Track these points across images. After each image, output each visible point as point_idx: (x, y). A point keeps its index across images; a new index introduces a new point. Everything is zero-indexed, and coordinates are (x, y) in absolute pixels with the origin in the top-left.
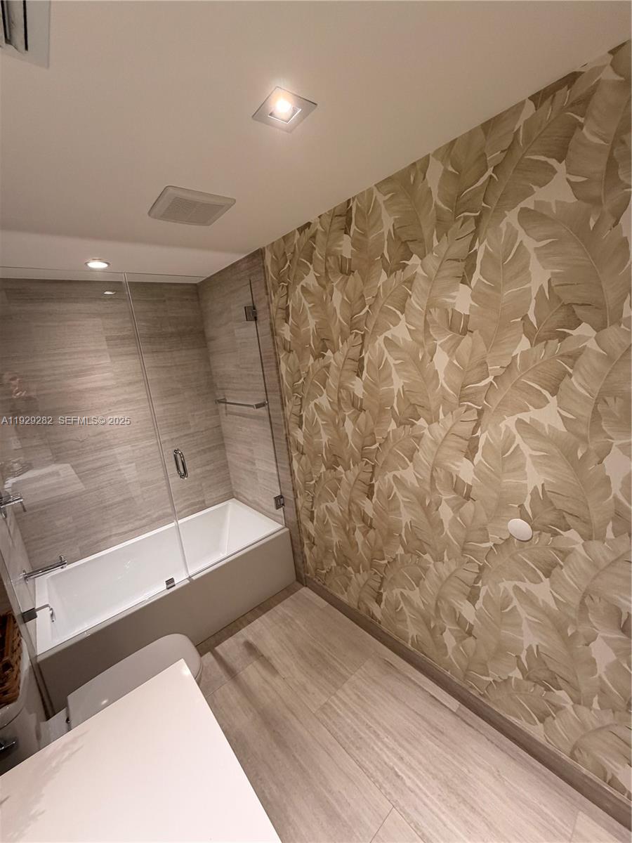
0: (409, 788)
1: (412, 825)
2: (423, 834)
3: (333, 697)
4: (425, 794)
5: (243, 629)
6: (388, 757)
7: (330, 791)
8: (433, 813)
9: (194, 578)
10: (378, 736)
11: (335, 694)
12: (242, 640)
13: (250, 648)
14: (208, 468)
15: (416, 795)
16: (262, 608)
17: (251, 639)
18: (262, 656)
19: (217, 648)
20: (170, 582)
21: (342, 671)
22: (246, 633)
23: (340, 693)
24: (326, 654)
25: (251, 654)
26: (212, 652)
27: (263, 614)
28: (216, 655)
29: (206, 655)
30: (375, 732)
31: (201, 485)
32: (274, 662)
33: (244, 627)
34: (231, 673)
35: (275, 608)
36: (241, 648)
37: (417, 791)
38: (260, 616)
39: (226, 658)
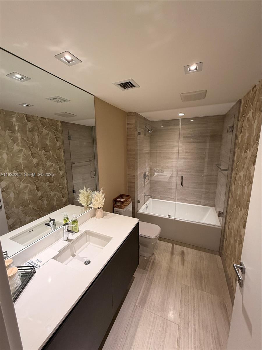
0: (188, 331)
1: (179, 335)
2: (179, 341)
3: (192, 288)
4: (191, 339)
5: (185, 248)
6: (191, 318)
7: (167, 299)
8: (188, 345)
9: (176, 219)
10: (194, 311)
11: (194, 288)
12: (182, 249)
13: (183, 253)
14: (206, 190)
15: (188, 335)
16: (197, 248)
17: (185, 251)
18: (184, 258)
19: (175, 245)
20: (169, 216)
21: (204, 287)
22: (185, 249)
23: (195, 290)
24: (203, 278)
25: (181, 254)
26: (172, 245)
27: (196, 249)
28: (173, 246)
29: (171, 244)
30: (195, 309)
31: (201, 195)
32: (185, 262)
33: (187, 247)
34: (172, 253)
35: (201, 252)
36: (180, 251)
37: (190, 335)
38: (194, 249)
39: (174, 249)
